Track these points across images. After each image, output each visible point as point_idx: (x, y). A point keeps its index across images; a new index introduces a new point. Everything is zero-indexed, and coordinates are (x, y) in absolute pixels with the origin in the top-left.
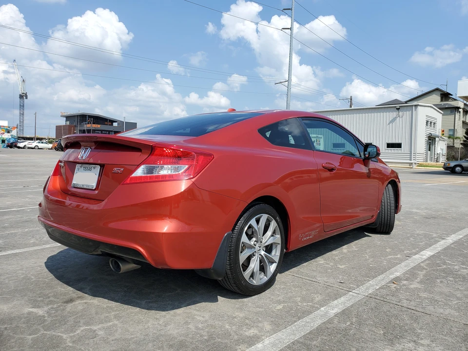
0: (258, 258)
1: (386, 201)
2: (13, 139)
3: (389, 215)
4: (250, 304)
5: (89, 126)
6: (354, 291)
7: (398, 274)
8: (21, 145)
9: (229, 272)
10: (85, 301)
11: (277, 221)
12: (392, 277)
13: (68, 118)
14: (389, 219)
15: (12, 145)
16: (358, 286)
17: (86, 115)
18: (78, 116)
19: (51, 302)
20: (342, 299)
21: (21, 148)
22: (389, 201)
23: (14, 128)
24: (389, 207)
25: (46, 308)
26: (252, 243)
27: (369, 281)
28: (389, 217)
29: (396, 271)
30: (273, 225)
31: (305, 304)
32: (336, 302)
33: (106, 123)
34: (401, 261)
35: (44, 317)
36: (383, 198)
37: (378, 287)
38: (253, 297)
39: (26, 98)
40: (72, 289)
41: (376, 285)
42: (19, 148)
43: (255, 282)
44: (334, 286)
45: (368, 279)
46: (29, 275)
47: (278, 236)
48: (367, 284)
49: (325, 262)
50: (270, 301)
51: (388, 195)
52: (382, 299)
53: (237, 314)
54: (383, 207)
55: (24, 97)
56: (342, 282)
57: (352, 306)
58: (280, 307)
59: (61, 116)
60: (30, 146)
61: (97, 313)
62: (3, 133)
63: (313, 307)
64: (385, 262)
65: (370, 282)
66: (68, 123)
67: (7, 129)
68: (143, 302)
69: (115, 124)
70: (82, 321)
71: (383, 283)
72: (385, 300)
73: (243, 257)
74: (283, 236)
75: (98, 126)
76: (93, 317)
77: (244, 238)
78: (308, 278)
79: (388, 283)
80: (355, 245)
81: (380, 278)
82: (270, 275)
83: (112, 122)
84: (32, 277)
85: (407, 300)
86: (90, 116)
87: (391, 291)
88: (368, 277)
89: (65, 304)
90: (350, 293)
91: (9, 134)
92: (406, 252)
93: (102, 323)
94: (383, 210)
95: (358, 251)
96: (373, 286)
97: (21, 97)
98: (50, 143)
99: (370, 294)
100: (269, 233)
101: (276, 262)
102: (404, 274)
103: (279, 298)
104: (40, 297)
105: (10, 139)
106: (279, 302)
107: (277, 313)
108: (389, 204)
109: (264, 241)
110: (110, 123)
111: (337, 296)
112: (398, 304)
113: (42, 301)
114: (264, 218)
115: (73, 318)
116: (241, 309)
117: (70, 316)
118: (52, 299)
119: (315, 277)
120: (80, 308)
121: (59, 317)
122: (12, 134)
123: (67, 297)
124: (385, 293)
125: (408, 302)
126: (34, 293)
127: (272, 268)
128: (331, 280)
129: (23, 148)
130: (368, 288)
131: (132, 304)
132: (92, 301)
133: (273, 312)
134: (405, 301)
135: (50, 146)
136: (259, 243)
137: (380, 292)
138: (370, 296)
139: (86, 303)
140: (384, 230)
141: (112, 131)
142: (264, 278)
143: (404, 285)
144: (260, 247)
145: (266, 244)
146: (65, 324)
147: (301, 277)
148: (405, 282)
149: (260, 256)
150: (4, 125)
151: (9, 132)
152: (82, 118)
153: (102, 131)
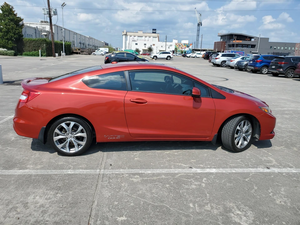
2: (190, 51)
5: (234, 41)
13: (222, 37)
17: (233, 35)
18: (228, 35)
23: (191, 44)
33: (246, 39)
39: (201, 25)
55: (200, 25)
59: (218, 36)
62: (185, 48)
66: (222, 40)
67: (187, 45)
69: (253, 40)
75: (240, 42)
83: (250, 38)
86: (236, 35)
91: (188, 48)
97: (199, 25)
105: (188, 51)
110: (249, 39)
122: (189, 48)
141: (249, 45)
150: (186, 43)
151: (188, 47)
152: (231, 36)
153: (242, 45)
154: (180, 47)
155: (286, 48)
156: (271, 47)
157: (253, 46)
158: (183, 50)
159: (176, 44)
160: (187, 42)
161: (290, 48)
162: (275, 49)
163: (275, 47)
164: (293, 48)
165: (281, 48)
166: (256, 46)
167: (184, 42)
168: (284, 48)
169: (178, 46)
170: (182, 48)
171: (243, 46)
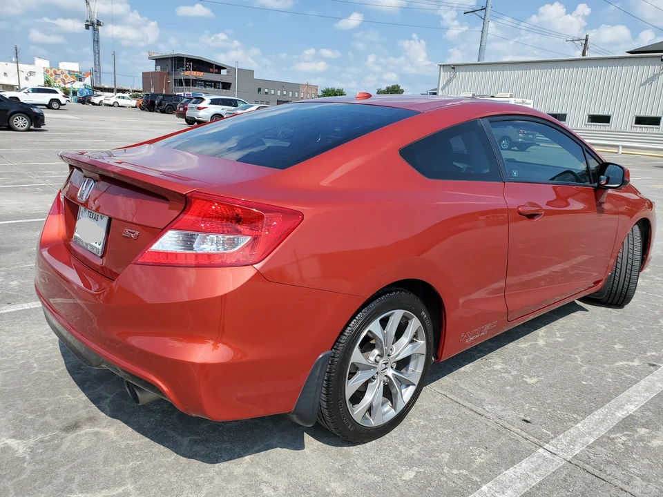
0: (382, 384)
1: (625, 256)
2: (87, 91)
3: (627, 279)
4: (360, 463)
5: (187, 73)
6: (547, 446)
7: (631, 409)
8: (96, 100)
9: (325, 412)
10: (96, 429)
11: (420, 318)
12: (621, 414)
13: (159, 61)
14: (626, 286)
15: (84, 101)
16: (556, 434)
17: (183, 58)
18: (172, 58)
19: (45, 427)
20: (524, 465)
21: (96, 105)
22: (630, 256)
23: (87, 74)
24: (629, 267)
25: (32, 441)
26: (372, 359)
27: (577, 421)
28: (626, 283)
29: (629, 401)
30: (414, 324)
31: (455, 472)
32: (510, 472)
33: (211, 70)
34: (641, 374)
35: (23, 460)
36: (621, 251)
37: (592, 440)
38: (368, 445)
40: (85, 398)
41: (590, 434)
42: (94, 104)
43: (373, 422)
44: (513, 429)
45: (575, 416)
46: (32, 361)
47: (422, 343)
48: (572, 430)
49: (504, 366)
50: (396, 457)
51: (631, 246)
52: (597, 472)
53: (333, 485)
54: (619, 266)
56: (528, 419)
57: (539, 486)
58: (409, 475)
59: (149, 58)
60: (107, 102)
61: (106, 461)
62: (74, 82)
63: (467, 479)
64: (610, 375)
65: (579, 425)
66: (159, 68)
67: (78, 76)
68: (185, 441)
69: (224, 72)
70: (78, 478)
71: (603, 430)
72: (603, 475)
73: (351, 387)
74: (432, 341)
75: (200, 75)
76: (96, 471)
77: (357, 356)
78: (469, 405)
79: (611, 431)
80: (559, 330)
81: (598, 415)
82: (401, 406)
83: (219, 68)
84: (35, 365)
85: (643, 477)
86: (189, 60)
87: (616, 453)
88: (576, 412)
89: (64, 434)
90: (541, 450)
91: (81, 83)
92: (649, 354)
93: (108, 488)
94: (618, 271)
95: (563, 344)
96: (582, 435)
98: (134, 97)
99: (575, 457)
100: (405, 339)
101: (414, 385)
102: (644, 408)
103: (412, 451)
104: (31, 413)
105: (83, 90)
106: (411, 462)
107: (402, 490)
108: (630, 261)
109: (394, 354)
110: (217, 70)
111: (514, 456)
112: (626, 487)
113: (32, 422)
114: (397, 316)
115: (67, 467)
116: (341, 473)
117: (63, 465)
118: (48, 418)
119: (480, 403)
120: (84, 445)
121: (46, 465)
122: (85, 83)
123: (71, 418)
124: (604, 457)
125: (645, 484)
126: (27, 401)
127: (407, 393)
128: (509, 414)
129: (99, 105)
130: (572, 442)
131: (166, 444)
132: (106, 430)
133: (397, 486)
134: (638, 481)
135: (134, 102)
136: (385, 357)
137: (595, 454)
138: (575, 461)
139: (96, 434)
140: (615, 302)
141: (219, 82)
142: (389, 412)
143: (641, 439)
144: (386, 364)
145: (398, 358)
146: (50, 482)
147: (458, 400)
148: (643, 431)
149: (385, 378)
150: (75, 70)
151: (80, 80)
152: (179, 61)
153: (205, 81)
154: (59, 79)
155: (285, 93)
156: (259, 90)
157: (226, 86)
158: (68, 86)
159: (47, 71)
160: (75, 67)
161: (291, 93)
162: (266, 93)
163: (266, 90)
164: (297, 93)
165: (276, 92)
166: (232, 86)
167: (66, 66)
168: (282, 93)
169: (51, 75)
170: (63, 81)
171: (206, 83)
